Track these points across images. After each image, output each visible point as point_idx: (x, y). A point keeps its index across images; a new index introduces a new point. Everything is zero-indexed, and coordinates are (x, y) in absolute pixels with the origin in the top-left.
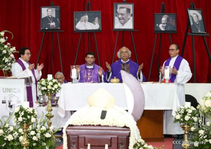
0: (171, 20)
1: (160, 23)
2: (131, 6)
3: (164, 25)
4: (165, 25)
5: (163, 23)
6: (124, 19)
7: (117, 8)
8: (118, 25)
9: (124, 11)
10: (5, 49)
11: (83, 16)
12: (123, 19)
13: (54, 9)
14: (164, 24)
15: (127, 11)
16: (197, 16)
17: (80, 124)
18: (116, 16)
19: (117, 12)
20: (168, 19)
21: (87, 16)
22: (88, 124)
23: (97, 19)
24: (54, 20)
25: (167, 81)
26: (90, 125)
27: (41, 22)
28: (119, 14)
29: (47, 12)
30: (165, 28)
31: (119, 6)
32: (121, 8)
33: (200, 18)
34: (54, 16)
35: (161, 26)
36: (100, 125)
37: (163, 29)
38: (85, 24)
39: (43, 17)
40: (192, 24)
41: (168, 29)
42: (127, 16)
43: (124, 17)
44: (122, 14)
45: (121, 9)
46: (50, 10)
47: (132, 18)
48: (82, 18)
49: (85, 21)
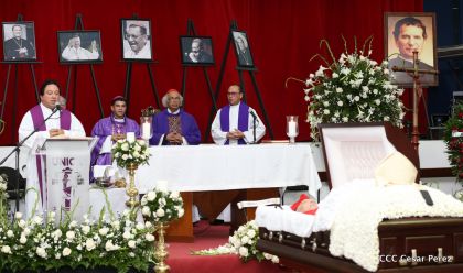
0: (205, 47)
1: (190, 50)
2: (146, 24)
3: (197, 54)
6: (138, 45)
7: (125, 27)
8: (128, 54)
12: (136, 43)
13: (24, 27)
14: (196, 52)
15: (141, 31)
16: (243, 42)
17: (397, 217)
20: (201, 45)
21: (79, 39)
22: (409, 215)
23: (94, 43)
24: (25, 44)
25: (293, 140)
26: (412, 218)
27: (5, 47)
28: (129, 36)
29: (12, 31)
30: (198, 58)
31: (129, 23)
32: (131, 26)
33: (246, 45)
34: (25, 38)
35: (191, 55)
36: (426, 217)
39: (6, 38)
40: (239, 52)
41: (203, 60)
42: (142, 39)
43: (137, 40)
44: (133, 36)
45: (133, 28)
46: (17, 28)
47: (149, 42)
48: (72, 41)
49: (76, 46)
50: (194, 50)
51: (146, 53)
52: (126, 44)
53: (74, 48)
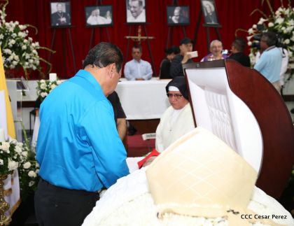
3: (178, 18)
5: (176, 15)
9: (136, 3)
10: (24, 44)
11: (94, 10)
12: (136, 12)
16: (210, 7)
21: (98, 11)
23: (108, 13)
28: (131, 7)
33: (213, 9)
35: (173, 18)
37: (176, 22)
38: (97, 19)
40: (206, 14)
42: (139, 9)
43: (136, 9)
44: (134, 7)
46: (60, 5)
47: (144, 10)
48: (94, 12)
49: (96, 15)
50: (176, 14)
53: (95, 17)
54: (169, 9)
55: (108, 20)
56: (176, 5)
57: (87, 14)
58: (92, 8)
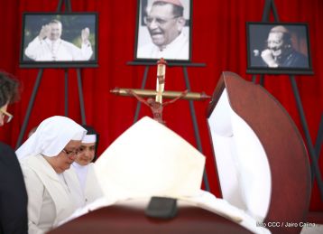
1: (264, 46)
3: (276, 54)
4: (279, 52)
5: (273, 47)
6: (164, 34)
8: (145, 50)
9: (165, 11)
12: (163, 32)
14: (275, 49)
15: (174, 12)
18: (143, 24)
19: (145, 14)
20: (286, 38)
21: (59, 26)
23: (86, 32)
28: (150, 20)
30: (280, 59)
32: (156, 2)
35: (266, 55)
37: (272, 64)
41: (288, 64)
42: (174, 24)
43: (165, 26)
44: (159, 20)
45: (158, 7)
47: (186, 31)
48: (47, 29)
49: (53, 37)
50: (272, 45)
51: (179, 49)
52: (143, 33)
53: (48, 40)
54: (254, 29)
55: (82, 51)
56: (273, 22)
57: (28, 33)
58: (44, 18)
